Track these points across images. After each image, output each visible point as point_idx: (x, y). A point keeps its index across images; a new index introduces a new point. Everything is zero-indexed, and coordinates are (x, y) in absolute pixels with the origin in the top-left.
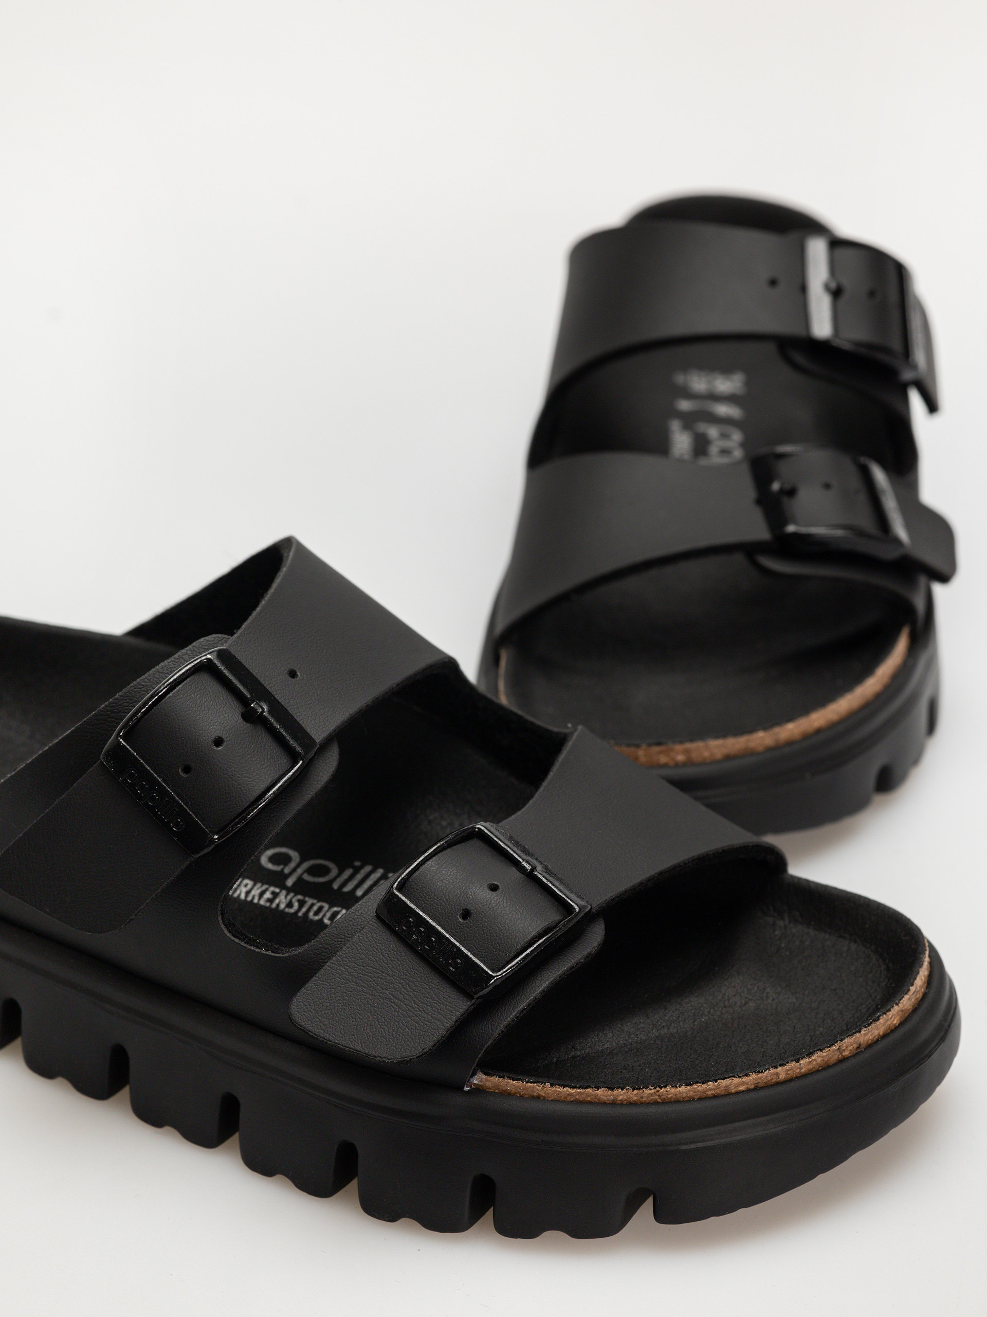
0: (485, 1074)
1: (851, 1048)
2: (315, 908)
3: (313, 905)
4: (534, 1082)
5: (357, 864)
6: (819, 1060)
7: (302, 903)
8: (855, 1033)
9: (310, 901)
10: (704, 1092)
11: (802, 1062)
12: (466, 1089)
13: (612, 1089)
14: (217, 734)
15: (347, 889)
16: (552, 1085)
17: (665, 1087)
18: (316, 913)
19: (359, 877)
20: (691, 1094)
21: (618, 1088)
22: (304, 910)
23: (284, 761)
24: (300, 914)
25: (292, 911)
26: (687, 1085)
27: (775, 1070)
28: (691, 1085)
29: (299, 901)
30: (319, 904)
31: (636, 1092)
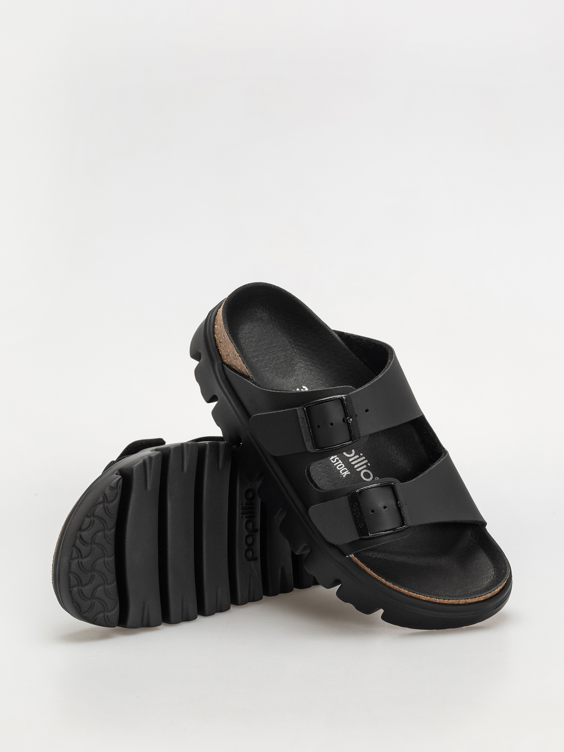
0: (354, 556)
1: (463, 602)
2: (340, 465)
3: (340, 463)
4: (366, 566)
5: (361, 454)
6: (451, 602)
7: (337, 461)
8: (466, 599)
9: (340, 462)
10: (412, 595)
11: (445, 601)
12: (347, 556)
13: (386, 581)
14: (333, 422)
15: (353, 463)
16: (370, 570)
17: (402, 588)
18: (339, 467)
19: (359, 460)
20: (408, 594)
21: (388, 581)
22: (337, 464)
23: (348, 438)
24: (335, 465)
25: (333, 462)
26: (408, 591)
27: (436, 599)
28: (409, 592)
29: (337, 459)
30: (342, 464)
31: (392, 585)
